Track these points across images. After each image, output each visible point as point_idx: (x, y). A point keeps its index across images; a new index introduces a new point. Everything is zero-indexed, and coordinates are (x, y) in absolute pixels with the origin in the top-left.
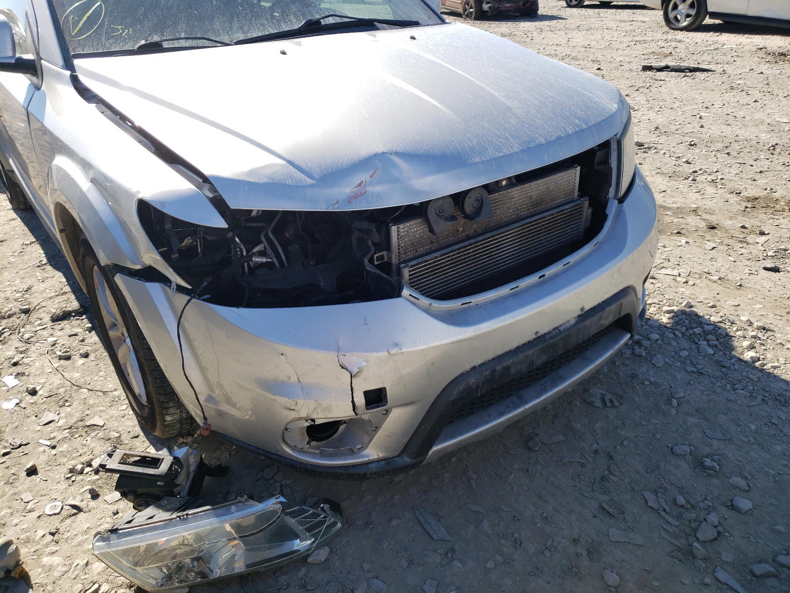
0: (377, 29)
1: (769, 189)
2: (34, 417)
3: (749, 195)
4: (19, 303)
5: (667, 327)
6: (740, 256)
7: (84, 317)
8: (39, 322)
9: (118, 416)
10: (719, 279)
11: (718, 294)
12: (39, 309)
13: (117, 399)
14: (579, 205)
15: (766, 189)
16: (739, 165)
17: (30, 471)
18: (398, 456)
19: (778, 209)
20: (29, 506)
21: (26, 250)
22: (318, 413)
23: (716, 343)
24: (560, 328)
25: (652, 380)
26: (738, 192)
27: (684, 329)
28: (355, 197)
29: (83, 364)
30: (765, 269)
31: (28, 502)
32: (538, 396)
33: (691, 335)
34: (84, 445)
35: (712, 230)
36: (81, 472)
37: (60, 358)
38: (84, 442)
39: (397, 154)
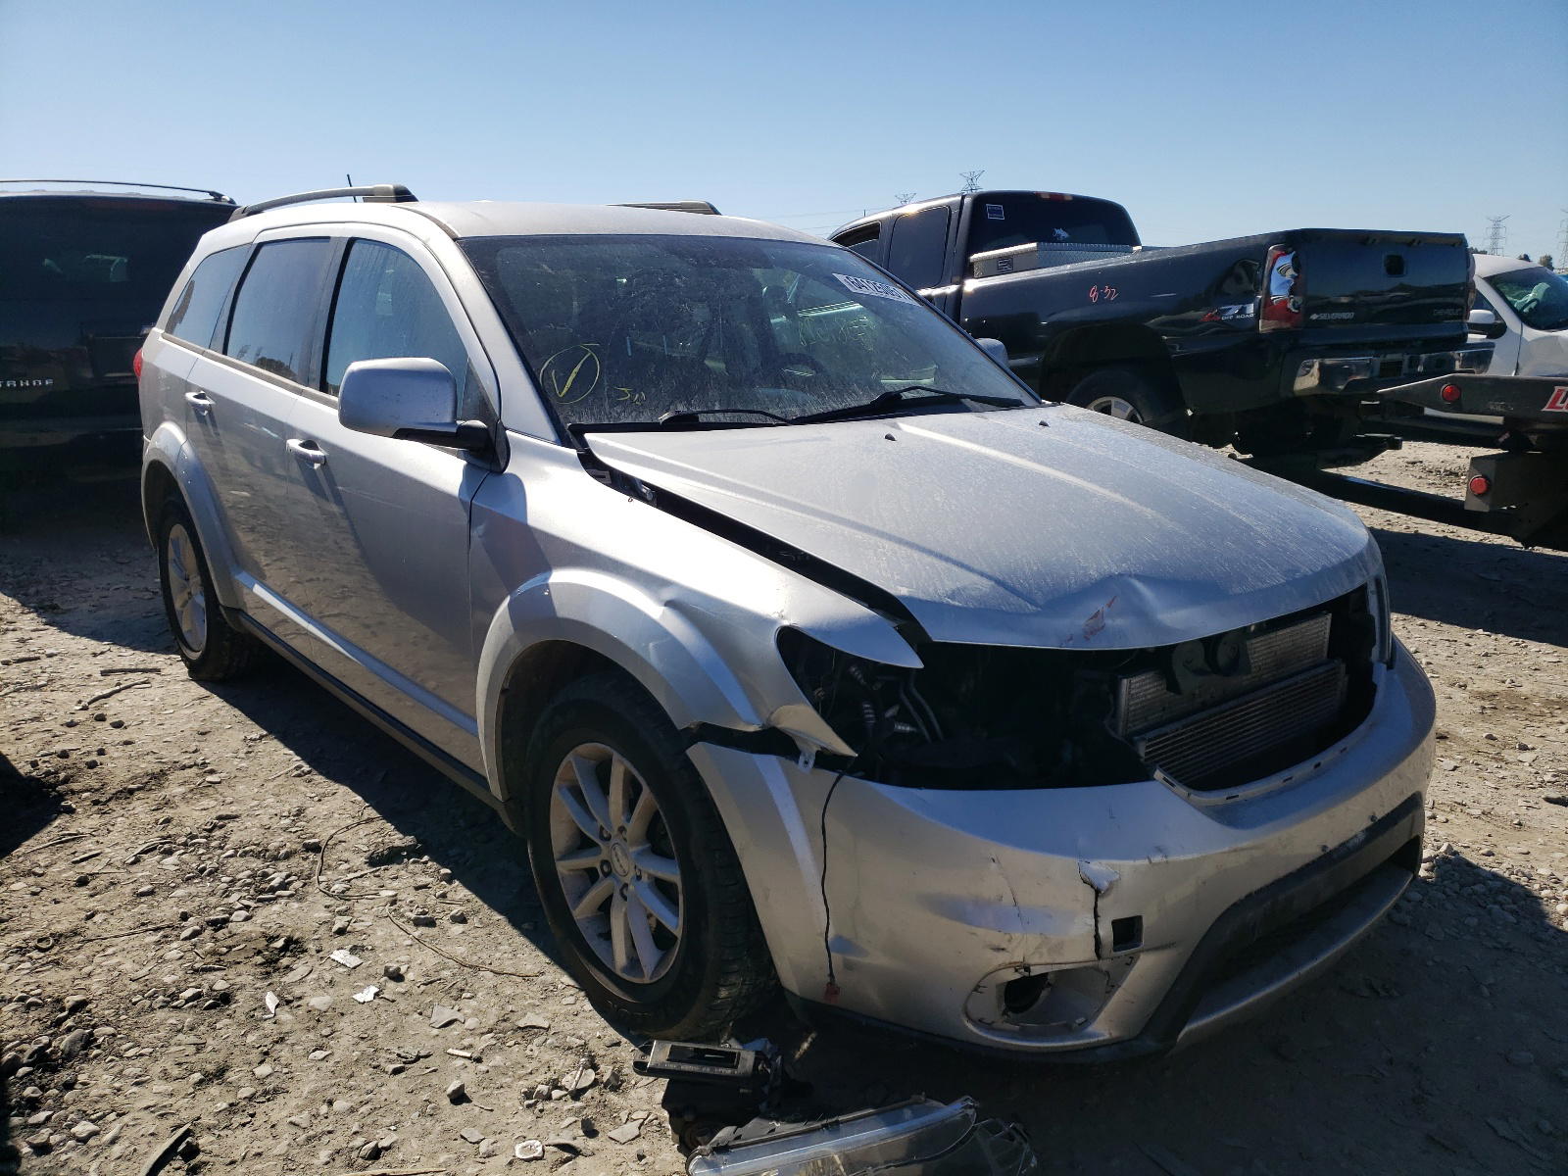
0: (967, 410)
1: (1508, 681)
2: (416, 1016)
3: (1480, 690)
4: (294, 836)
5: (1428, 883)
6: (1502, 781)
7: (426, 858)
8: (346, 866)
9: (566, 1014)
10: (1483, 813)
11: (1490, 836)
12: (336, 844)
13: (552, 988)
14: (1334, 669)
15: (1504, 682)
16: (1447, 643)
17: (456, 1096)
18: (1136, 1038)
19: (1534, 713)
20: (483, 1147)
21: (256, 749)
22: (1041, 955)
23: (1515, 907)
24: (1348, 845)
25: (1437, 959)
26: (1461, 684)
27: (1457, 887)
28: (1091, 633)
29: (463, 932)
30: (1548, 800)
31: (478, 1143)
32: (1313, 957)
33: (1470, 895)
34: (530, 1057)
35: (1442, 741)
36: (549, 1098)
37: (417, 923)
38: (528, 1052)
39: (1138, 577)
